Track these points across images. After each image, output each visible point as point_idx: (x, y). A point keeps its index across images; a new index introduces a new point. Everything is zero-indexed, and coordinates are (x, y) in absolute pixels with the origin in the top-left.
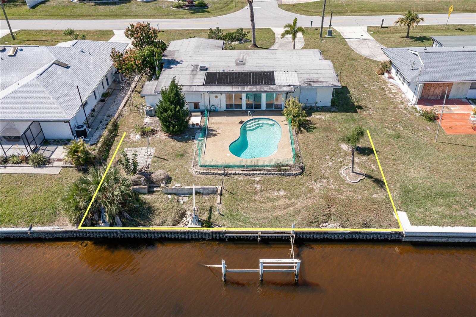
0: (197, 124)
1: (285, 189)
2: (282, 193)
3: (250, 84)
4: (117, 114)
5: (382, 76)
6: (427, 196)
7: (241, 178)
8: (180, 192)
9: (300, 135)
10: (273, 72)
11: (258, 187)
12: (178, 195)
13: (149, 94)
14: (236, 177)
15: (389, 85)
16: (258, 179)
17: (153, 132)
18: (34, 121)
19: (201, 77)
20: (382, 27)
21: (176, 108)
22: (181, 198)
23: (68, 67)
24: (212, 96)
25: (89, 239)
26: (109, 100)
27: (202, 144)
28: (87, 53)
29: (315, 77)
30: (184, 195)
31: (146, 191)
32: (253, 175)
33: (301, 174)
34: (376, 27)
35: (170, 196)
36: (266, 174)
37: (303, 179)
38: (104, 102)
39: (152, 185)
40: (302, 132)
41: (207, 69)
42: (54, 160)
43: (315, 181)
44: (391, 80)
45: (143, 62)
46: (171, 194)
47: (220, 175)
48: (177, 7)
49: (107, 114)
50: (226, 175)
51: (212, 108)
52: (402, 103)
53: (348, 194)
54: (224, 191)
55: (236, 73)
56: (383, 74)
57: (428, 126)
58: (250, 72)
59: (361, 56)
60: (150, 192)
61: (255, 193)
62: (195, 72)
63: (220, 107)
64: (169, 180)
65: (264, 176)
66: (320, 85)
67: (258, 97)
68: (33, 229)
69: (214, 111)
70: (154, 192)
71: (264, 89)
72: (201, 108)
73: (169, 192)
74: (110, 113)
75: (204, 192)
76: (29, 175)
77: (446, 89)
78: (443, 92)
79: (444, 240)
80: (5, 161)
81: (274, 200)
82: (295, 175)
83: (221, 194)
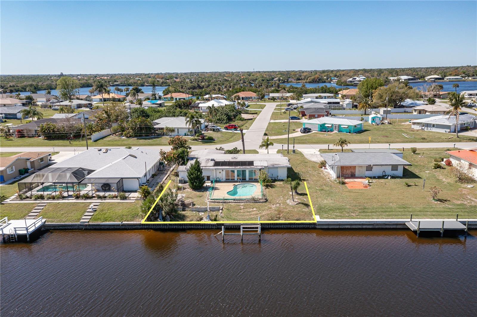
0: (209, 186)
1: (256, 208)
2: (255, 209)
3: (240, 166)
4: (162, 182)
5: (321, 169)
6: (331, 210)
7: (233, 204)
8: (200, 210)
9: (267, 190)
10: (253, 161)
11: (242, 207)
12: (199, 212)
13: (182, 170)
14: (231, 203)
15: (324, 172)
16: (242, 204)
17: (185, 189)
18: (122, 178)
19: (212, 163)
20: (329, 149)
21: (198, 173)
22: (200, 213)
23: (136, 158)
24: (218, 171)
25: (152, 229)
26: (156, 177)
27: (212, 193)
28: (144, 153)
29: (277, 163)
30: (202, 211)
32: (239, 202)
33: (265, 202)
34: (325, 149)
35: (194, 212)
36: (246, 202)
37: (267, 204)
38: (153, 178)
39: (185, 207)
40: (268, 188)
41: (215, 160)
42: (131, 197)
43: (273, 205)
44: (326, 170)
45: (178, 156)
46: (195, 211)
47: (221, 202)
48: (193, 140)
49: (157, 182)
50: (225, 203)
51: (218, 179)
52: (329, 178)
53: (290, 209)
54: (223, 209)
55: (232, 162)
56: (322, 168)
57: (340, 186)
58: (240, 162)
59: (311, 161)
60: (184, 210)
61: (241, 210)
62: (207, 162)
63: (222, 179)
64: (194, 205)
65: (246, 203)
66: (279, 166)
67: (244, 172)
68: (123, 223)
69: (218, 181)
70: (186, 210)
71: (247, 168)
72: (211, 179)
73: (194, 210)
74: (158, 182)
75: (213, 209)
76: (119, 203)
77: (353, 171)
78: (351, 172)
79: (338, 227)
80: (105, 197)
81: (250, 212)
82: (262, 202)
83: (222, 209)
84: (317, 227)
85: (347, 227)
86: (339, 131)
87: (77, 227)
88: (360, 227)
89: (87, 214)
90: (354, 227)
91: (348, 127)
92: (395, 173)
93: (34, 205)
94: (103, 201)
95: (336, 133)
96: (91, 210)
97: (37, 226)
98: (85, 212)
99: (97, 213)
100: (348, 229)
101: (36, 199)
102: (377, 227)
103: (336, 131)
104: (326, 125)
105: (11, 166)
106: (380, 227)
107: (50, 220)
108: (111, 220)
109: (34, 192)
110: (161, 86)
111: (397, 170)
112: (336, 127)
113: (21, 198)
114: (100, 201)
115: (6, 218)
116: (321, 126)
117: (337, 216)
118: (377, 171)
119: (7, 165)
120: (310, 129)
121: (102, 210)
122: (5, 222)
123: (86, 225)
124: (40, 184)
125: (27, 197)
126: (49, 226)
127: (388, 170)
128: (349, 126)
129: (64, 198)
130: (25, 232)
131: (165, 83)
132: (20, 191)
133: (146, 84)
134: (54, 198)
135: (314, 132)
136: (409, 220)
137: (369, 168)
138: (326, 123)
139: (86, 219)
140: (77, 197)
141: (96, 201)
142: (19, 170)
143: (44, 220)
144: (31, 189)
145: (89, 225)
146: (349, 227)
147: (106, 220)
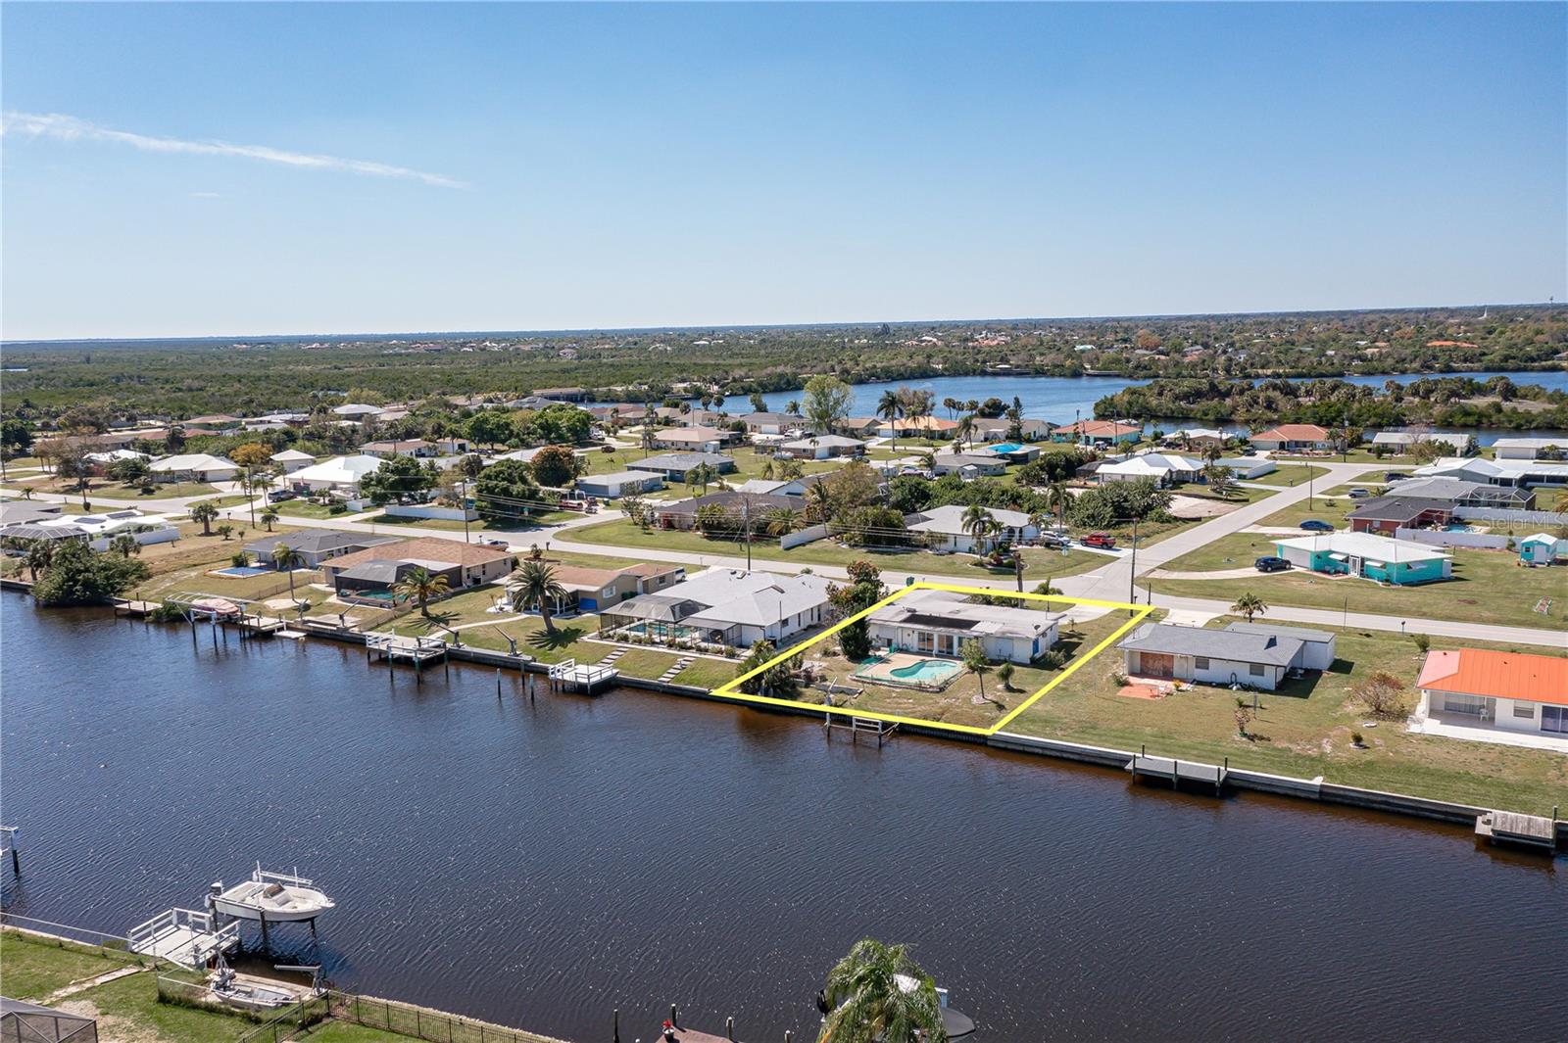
0: (880, 656)
1: (915, 699)
2: (911, 701)
6: (1031, 720)
9: (967, 674)
10: (977, 623)
11: (894, 695)
12: (827, 692)
14: (883, 687)
16: (900, 691)
17: (835, 654)
18: (738, 624)
19: (906, 617)
23: (782, 592)
24: (907, 633)
28: (807, 586)
29: (1018, 630)
30: (832, 692)
31: (803, 685)
32: (895, 687)
33: (937, 693)
38: (805, 631)
39: (808, 682)
40: (971, 673)
41: (912, 612)
42: (740, 656)
43: (945, 699)
45: (854, 598)
46: (819, 689)
47: (869, 683)
50: (876, 685)
51: (904, 647)
52: (1115, 673)
53: (966, 709)
54: (864, 693)
55: (944, 618)
57: (1110, 687)
58: (956, 619)
60: (807, 686)
61: (889, 698)
62: (899, 612)
63: (908, 647)
64: (827, 681)
65: (908, 690)
66: (1014, 635)
67: (950, 639)
69: (904, 650)
70: (810, 687)
71: (961, 634)
76: (721, 661)
77: (1166, 663)
78: (1164, 667)
79: (1021, 748)
80: (706, 651)
81: (900, 704)
82: (932, 692)
83: (860, 693)
84: (989, 743)
85: (1036, 750)
86: (1362, 575)
87: (652, 688)
88: (1058, 754)
89: (671, 671)
90: (1048, 753)
91: (1381, 567)
92: (1257, 680)
93: (614, 649)
94: (703, 656)
95: (1355, 580)
96: (679, 666)
97: (604, 676)
98: (671, 668)
99: (685, 671)
100: (1037, 754)
101: (618, 641)
102: (1087, 759)
103: (1354, 574)
104: (1333, 556)
105: (609, 586)
106: (1092, 760)
107: (624, 671)
108: (696, 685)
109: (621, 631)
110: (1130, 377)
111: (1263, 675)
112: (1355, 561)
113: (601, 637)
114: (698, 655)
115: (573, 660)
116: (1319, 557)
117: (1029, 730)
118: (1215, 671)
119: (605, 583)
120: (1288, 562)
121: (693, 669)
122: (570, 666)
123: (664, 686)
124: (636, 620)
125: (609, 636)
126: (621, 680)
127: (1245, 675)
128: (1385, 565)
129: (653, 643)
130: (585, 681)
131: (1145, 368)
132: (602, 627)
133: (1090, 372)
134: (640, 642)
135: (1298, 569)
136: (1141, 755)
137: (1202, 662)
138: (1333, 549)
139: (666, 679)
140: (670, 645)
141: (692, 654)
142: (621, 592)
143: (615, 671)
144: (620, 625)
145: (669, 687)
146: (1040, 751)
147: (690, 684)
